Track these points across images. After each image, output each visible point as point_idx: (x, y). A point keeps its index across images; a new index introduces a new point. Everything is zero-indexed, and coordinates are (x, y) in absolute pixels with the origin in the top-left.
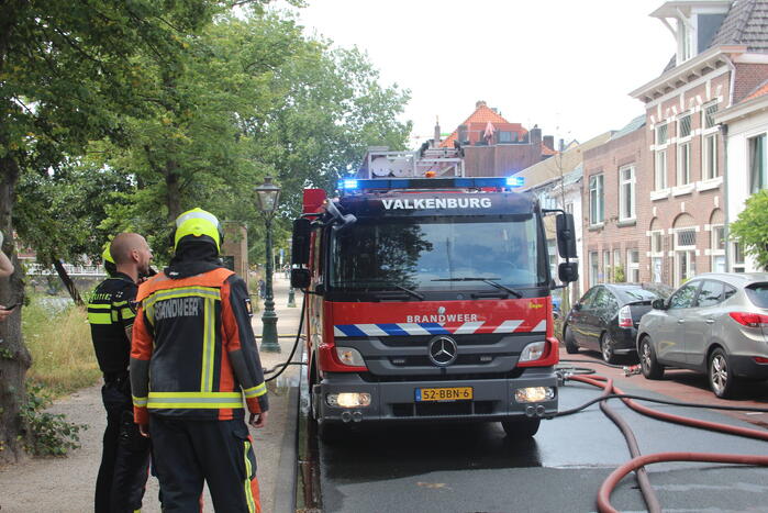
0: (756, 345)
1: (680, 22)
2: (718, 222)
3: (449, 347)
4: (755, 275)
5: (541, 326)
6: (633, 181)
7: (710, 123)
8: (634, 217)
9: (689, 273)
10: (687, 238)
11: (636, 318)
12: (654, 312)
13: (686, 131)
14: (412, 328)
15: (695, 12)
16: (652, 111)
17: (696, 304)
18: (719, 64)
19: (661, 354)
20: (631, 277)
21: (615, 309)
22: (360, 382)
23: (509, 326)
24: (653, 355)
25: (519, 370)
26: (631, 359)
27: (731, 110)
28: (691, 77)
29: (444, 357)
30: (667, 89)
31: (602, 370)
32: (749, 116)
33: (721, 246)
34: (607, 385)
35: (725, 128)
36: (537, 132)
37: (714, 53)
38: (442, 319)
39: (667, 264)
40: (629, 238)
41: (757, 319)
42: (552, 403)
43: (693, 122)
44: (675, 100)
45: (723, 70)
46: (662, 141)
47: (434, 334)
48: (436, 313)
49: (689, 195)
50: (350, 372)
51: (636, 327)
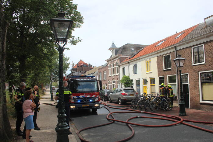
0: (125, 98)
1: (112, 50)
2: (118, 80)
3: (86, 99)
4: (124, 88)
5: (98, 96)
6: (106, 73)
7: (117, 65)
8: (106, 79)
9: (114, 87)
10: (114, 82)
11: (108, 94)
12: (111, 94)
13: (113, 67)
14: (81, 97)
15: (115, 49)
16: (109, 63)
17: (116, 92)
18: (118, 57)
19: (112, 99)
20: (106, 89)
21: (105, 93)
22: (74, 104)
23: (94, 96)
24: (110, 100)
25: (95, 102)
26: (107, 100)
27: (120, 64)
28: (114, 59)
29: (85, 101)
30: (111, 60)
31: (103, 102)
32: (122, 65)
33: (119, 83)
34: (105, 104)
35: (119, 66)
36: (90, 65)
37: (117, 55)
38: (85, 95)
39: (111, 86)
40: (105, 82)
41: (125, 94)
42: (99, 106)
43: (115, 65)
44: (112, 62)
45: (119, 58)
46: (110, 68)
47: (84, 98)
48: (84, 94)
49: (114, 76)
50: (72, 103)
51: (108, 96)
